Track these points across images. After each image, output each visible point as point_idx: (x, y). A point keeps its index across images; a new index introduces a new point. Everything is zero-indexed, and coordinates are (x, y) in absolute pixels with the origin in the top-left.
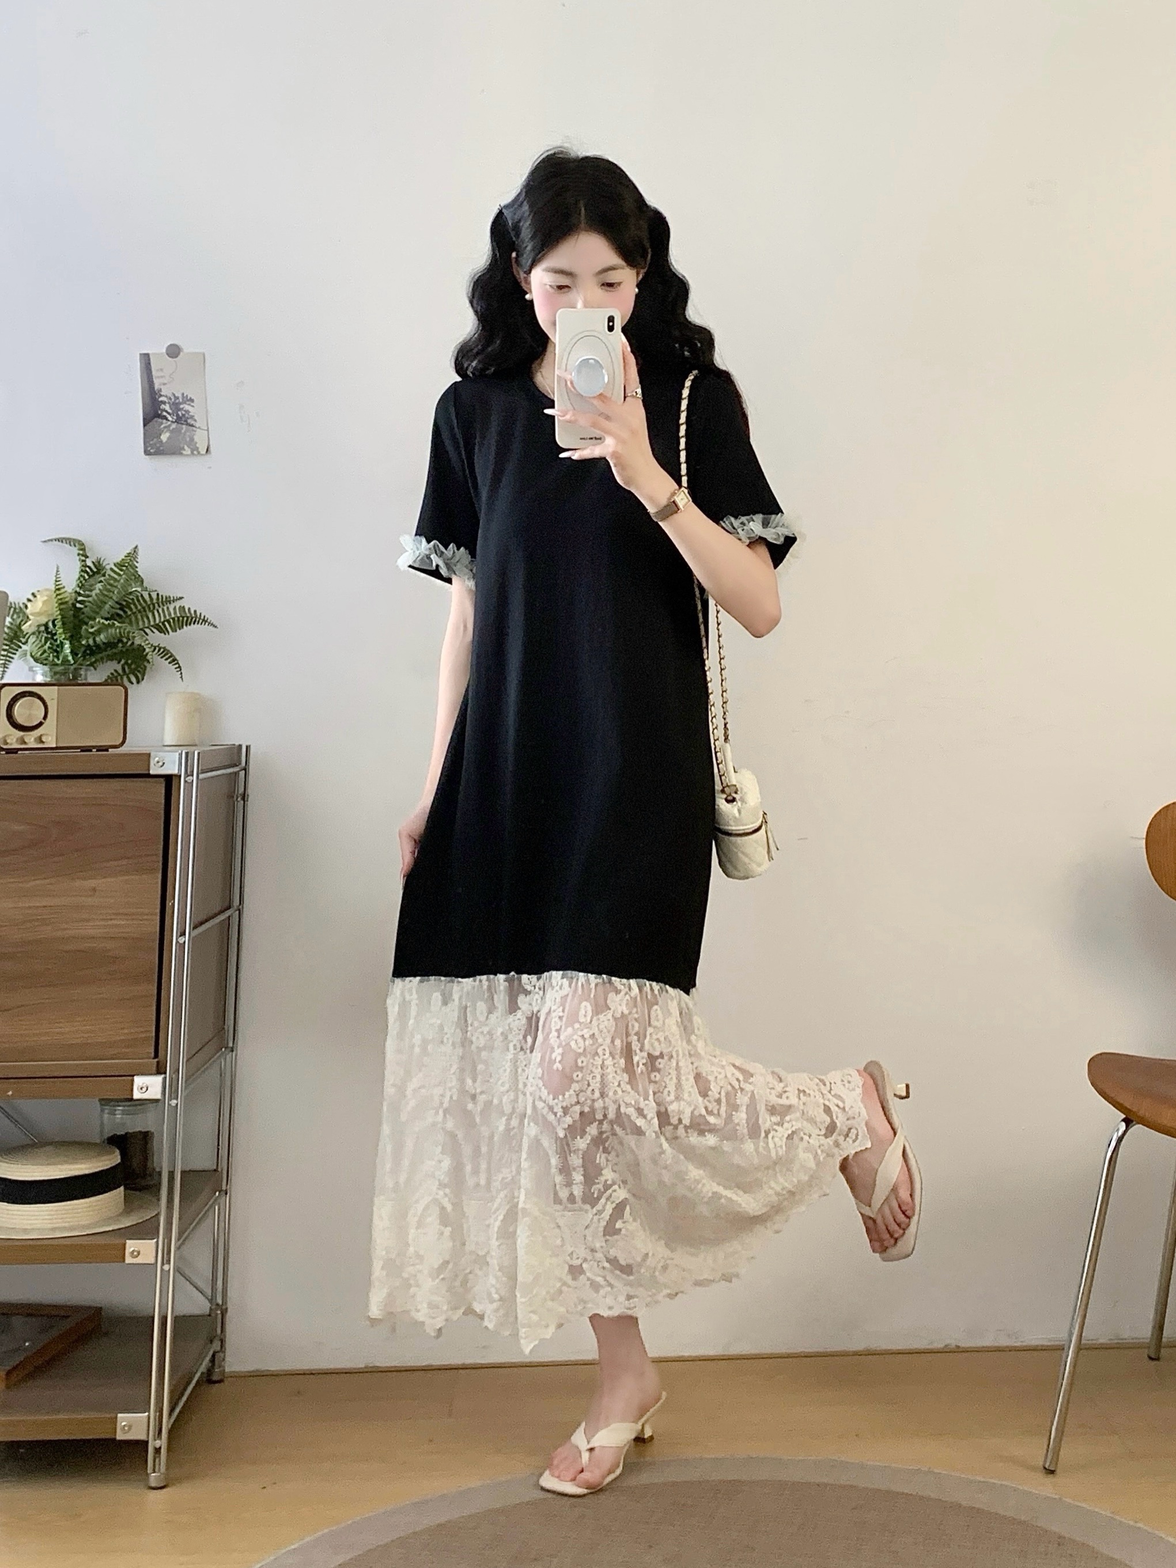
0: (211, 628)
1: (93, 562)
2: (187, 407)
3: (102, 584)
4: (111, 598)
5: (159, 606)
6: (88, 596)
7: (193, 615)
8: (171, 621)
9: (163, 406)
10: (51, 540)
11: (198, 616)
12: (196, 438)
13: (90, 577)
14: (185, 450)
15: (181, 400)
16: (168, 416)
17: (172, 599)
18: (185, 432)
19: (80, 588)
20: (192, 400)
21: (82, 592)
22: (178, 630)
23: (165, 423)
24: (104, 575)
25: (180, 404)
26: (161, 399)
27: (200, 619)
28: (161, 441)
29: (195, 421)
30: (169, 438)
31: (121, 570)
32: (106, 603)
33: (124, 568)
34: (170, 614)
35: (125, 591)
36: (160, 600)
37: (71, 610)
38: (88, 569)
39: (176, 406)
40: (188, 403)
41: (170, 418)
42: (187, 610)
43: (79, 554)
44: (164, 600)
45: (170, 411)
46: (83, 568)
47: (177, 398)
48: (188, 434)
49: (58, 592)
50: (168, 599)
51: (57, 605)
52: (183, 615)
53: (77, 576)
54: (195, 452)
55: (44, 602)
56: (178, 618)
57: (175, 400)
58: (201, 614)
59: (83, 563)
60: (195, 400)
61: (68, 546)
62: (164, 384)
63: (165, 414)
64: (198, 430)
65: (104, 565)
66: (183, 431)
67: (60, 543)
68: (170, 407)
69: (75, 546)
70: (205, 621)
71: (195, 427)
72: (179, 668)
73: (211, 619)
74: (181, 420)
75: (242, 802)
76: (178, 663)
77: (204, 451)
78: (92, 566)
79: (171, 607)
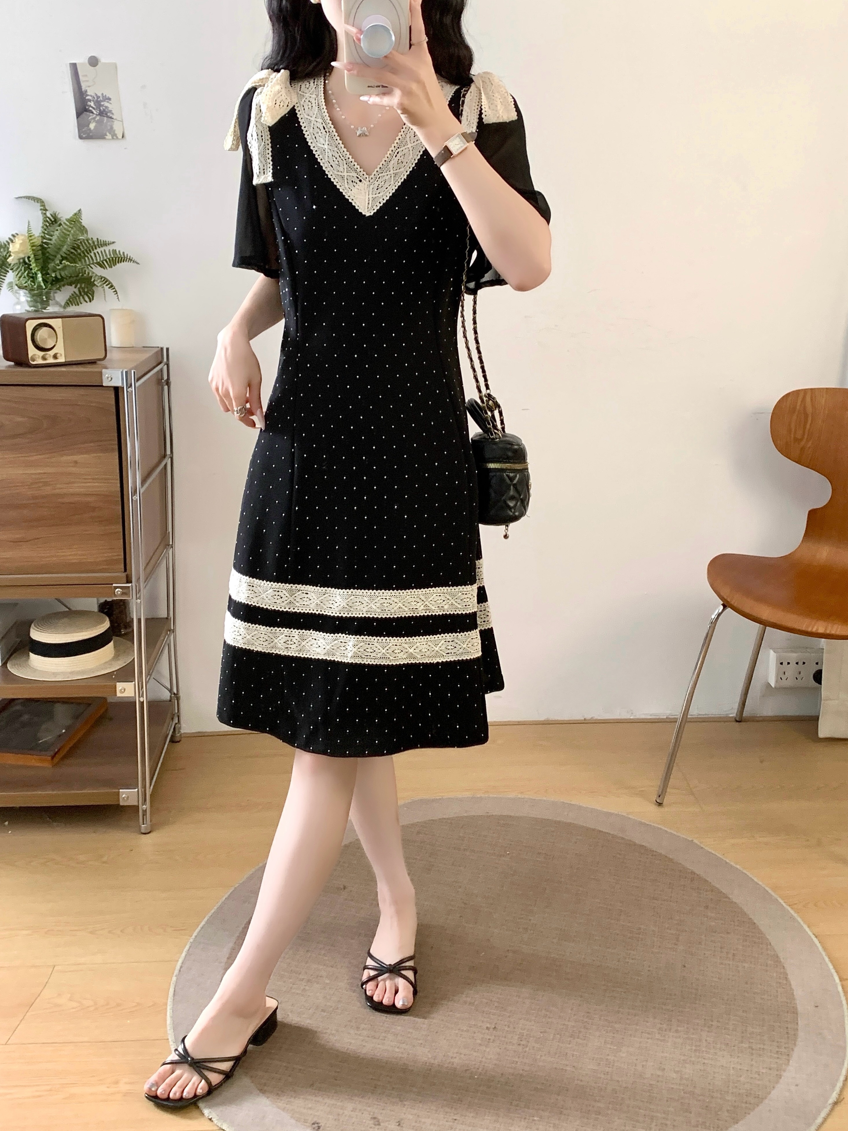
0: (135, 264)
1: (51, 215)
2: (106, 104)
3: (59, 232)
4: (66, 243)
5: (99, 249)
6: (50, 240)
7: (122, 256)
8: (108, 260)
9: (89, 103)
10: (21, 197)
11: (126, 256)
12: (115, 127)
13: (50, 225)
14: (107, 135)
15: (101, 99)
16: (93, 111)
17: (107, 243)
19: (45, 233)
20: (110, 99)
21: (46, 236)
23: (92, 116)
24: (60, 225)
25: (102, 101)
26: (87, 98)
27: (127, 258)
28: (90, 129)
29: (113, 114)
30: (95, 127)
31: (71, 224)
32: (63, 246)
33: (73, 223)
34: (106, 256)
35: (76, 238)
36: (99, 243)
37: (39, 249)
38: (48, 220)
39: (98, 103)
40: (107, 101)
41: (95, 112)
42: (118, 253)
43: (41, 209)
44: (102, 243)
45: (94, 106)
46: (45, 219)
47: (98, 97)
48: (109, 123)
49: (30, 238)
50: (105, 243)
51: (30, 246)
52: (116, 256)
53: (41, 225)
54: (115, 137)
55: (21, 242)
56: (112, 258)
57: (97, 99)
58: (127, 255)
59: (44, 216)
60: (112, 100)
61: (33, 201)
62: (89, 86)
63: (91, 109)
64: (115, 121)
65: (59, 218)
66: (105, 122)
67: (28, 200)
68: (94, 103)
69: (38, 202)
70: (130, 260)
71: (113, 118)
72: (116, 291)
73: (135, 258)
74: (103, 114)
75: (166, 387)
76: (114, 288)
77: (120, 136)
78: (51, 218)
79: (107, 249)
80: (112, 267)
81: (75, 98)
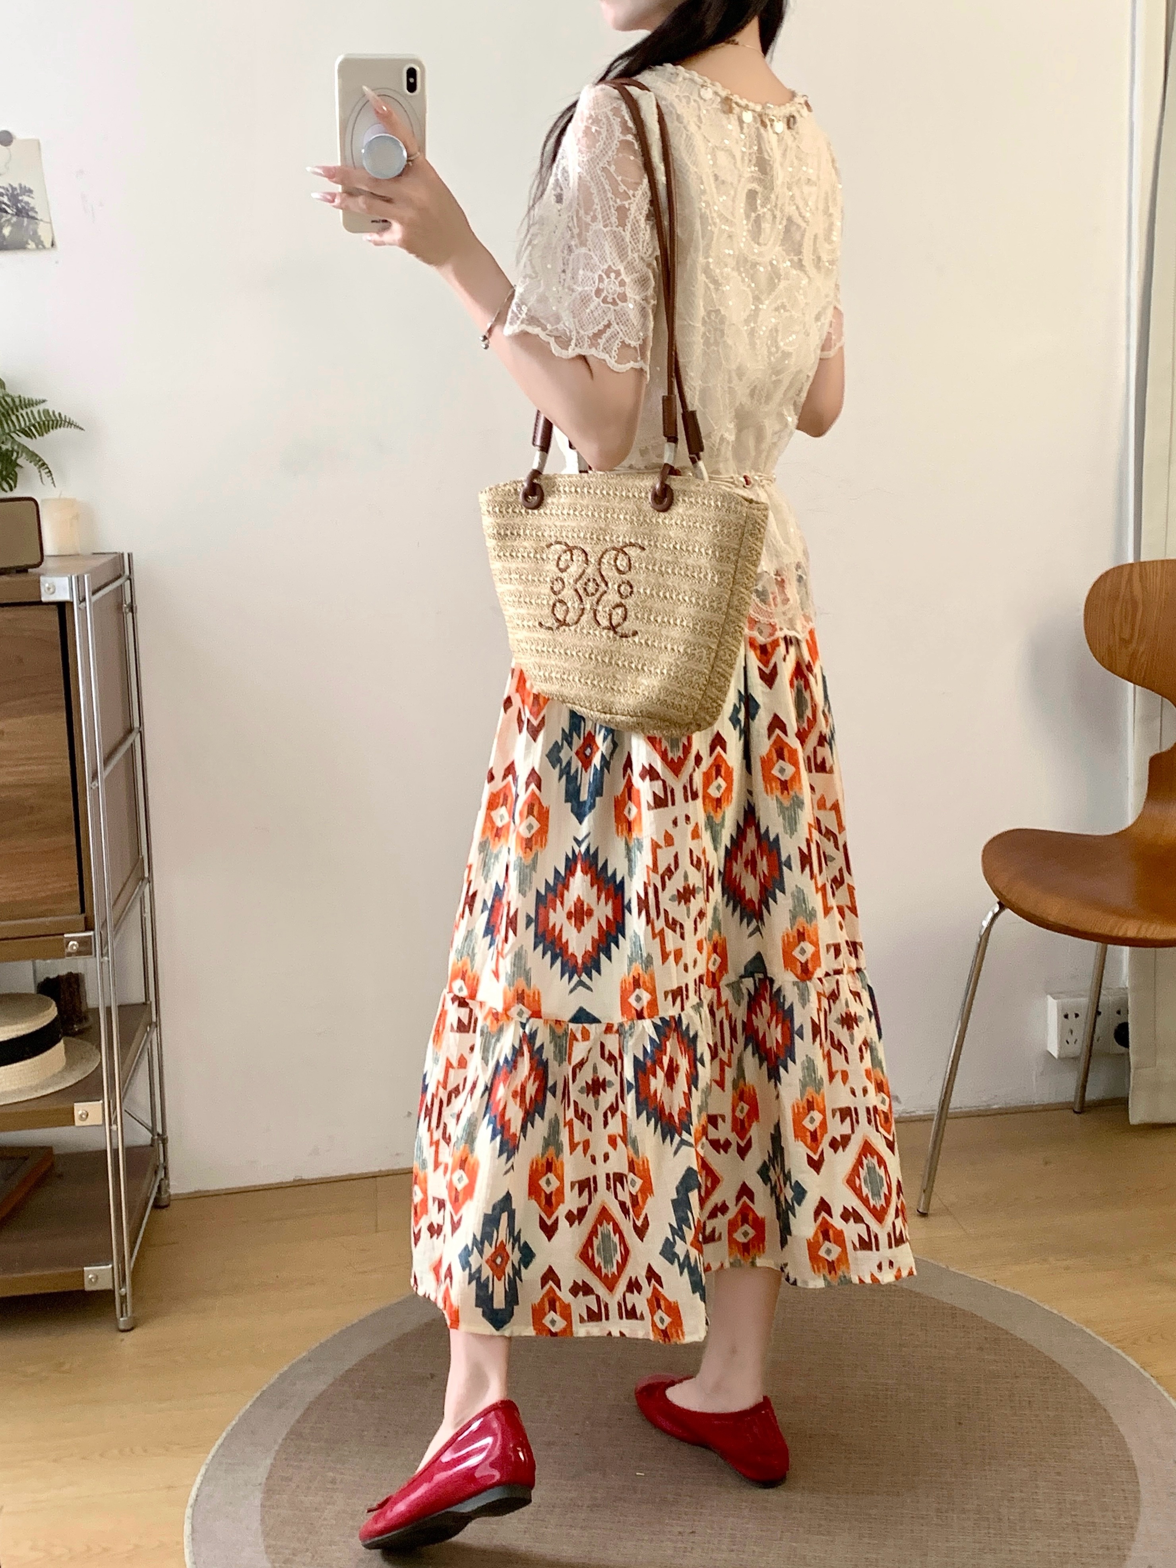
0: (78, 430)
2: (25, 198)
5: (23, 410)
7: (59, 418)
8: (37, 425)
11: (63, 418)
12: (41, 232)
14: (27, 243)
15: (19, 191)
16: (7, 209)
17: (34, 402)
18: (27, 226)
20: (30, 191)
22: (45, 434)
23: (5, 217)
25: (20, 194)
27: (65, 421)
28: (4, 236)
29: (36, 212)
30: (11, 232)
34: (35, 419)
36: (23, 404)
39: (14, 198)
40: (27, 193)
41: (9, 211)
42: (51, 413)
44: (26, 403)
45: (8, 203)
47: (16, 189)
48: (31, 227)
50: (30, 402)
52: (49, 419)
54: (41, 247)
56: (44, 423)
57: (13, 191)
58: (65, 417)
60: (34, 192)
62: (1, 175)
63: (4, 206)
64: (41, 223)
66: (25, 224)
68: (9, 200)
70: (70, 424)
71: (36, 219)
72: (50, 472)
73: (76, 419)
74: (21, 213)
75: (130, 614)
76: (47, 468)
77: (48, 244)
79: (35, 410)
80: (43, 435)
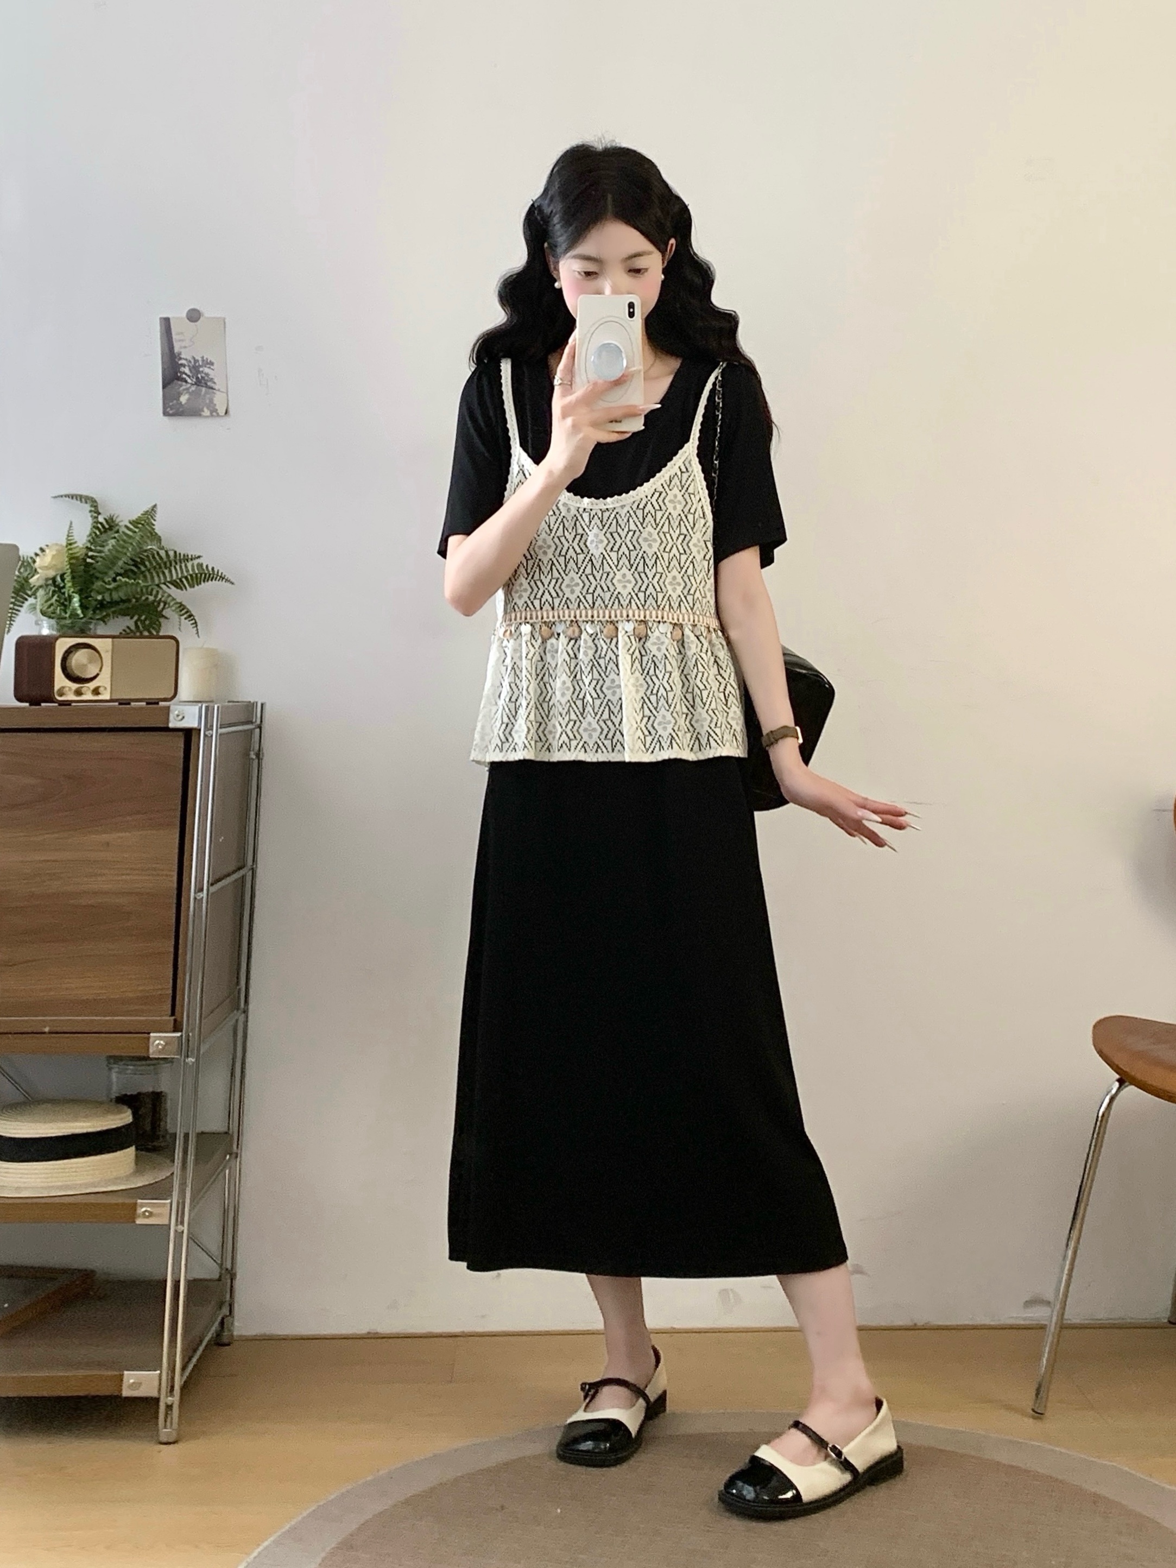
0: (229, 584)
1: (105, 519)
2: (206, 370)
3: (115, 540)
4: (126, 554)
5: (176, 563)
6: (100, 552)
7: (211, 572)
8: (189, 577)
9: (182, 369)
10: (62, 496)
11: (216, 573)
12: (216, 401)
13: (101, 533)
14: (203, 411)
15: (200, 363)
16: (187, 379)
17: (190, 557)
18: (205, 395)
19: (92, 544)
20: (212, 364)
21: (93, 548)
22: (196, 586)
23: (185, 386)
24: (117, 532)
25: (200, 367)
26: (181, 362)
27: (218, 575)
28: (181, 403)
29: (215, 383)
30: (188, 400)
31: (137, 527)
32: (120, 559)
33: (140, 526)
34: (187, 571)
35: (141, 548)
36: (178, 558)
37: (81, 565)
38: (100, 526)
39: (195, 368)
40: (208, 366)
41: (189, 381)
42: (205, 567)
43: (91, 511)
44: (182, 557)
45: (189, 373)
46: (95, 524)
47: (196, 361)
48: (207, 395)
49: (69, 547)
50: (186, 557)
51: (67, 559)
52: (201, 572)
53: (88, 533)
54: (214, 414)
55: (54, 556)
56: (196, 574)
57: (195, 363)
58: (218, 571)
59: (95, 520)
60: (215, 365)
61: (79, 502)
62: (185, 347)
63: (184, 376)
64: (217, 392)
65: (118, 520)
66: (203, 393)
67: (70, 500)
68: (190, 370)
69: (86, 503)
70: (222, 578)
71: (215, 389)
72: (196, 622)
73: (228, 576)
74: (200, 382)
75: (255, 762)
76: (194, 619)
77: (222, 412)
78: (105, 523)
79: (189, 565)
81: (163, 363)
